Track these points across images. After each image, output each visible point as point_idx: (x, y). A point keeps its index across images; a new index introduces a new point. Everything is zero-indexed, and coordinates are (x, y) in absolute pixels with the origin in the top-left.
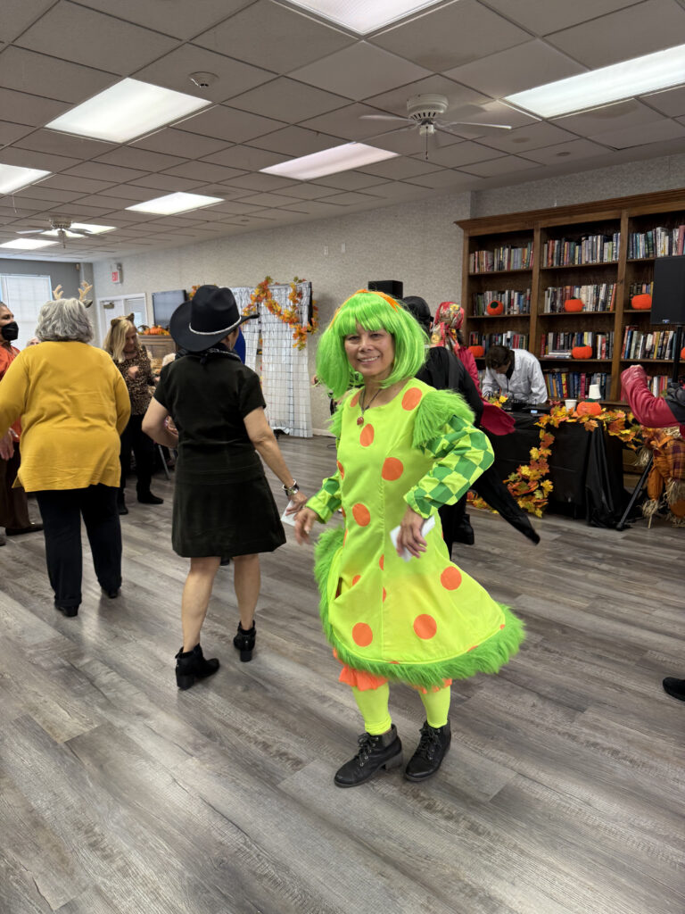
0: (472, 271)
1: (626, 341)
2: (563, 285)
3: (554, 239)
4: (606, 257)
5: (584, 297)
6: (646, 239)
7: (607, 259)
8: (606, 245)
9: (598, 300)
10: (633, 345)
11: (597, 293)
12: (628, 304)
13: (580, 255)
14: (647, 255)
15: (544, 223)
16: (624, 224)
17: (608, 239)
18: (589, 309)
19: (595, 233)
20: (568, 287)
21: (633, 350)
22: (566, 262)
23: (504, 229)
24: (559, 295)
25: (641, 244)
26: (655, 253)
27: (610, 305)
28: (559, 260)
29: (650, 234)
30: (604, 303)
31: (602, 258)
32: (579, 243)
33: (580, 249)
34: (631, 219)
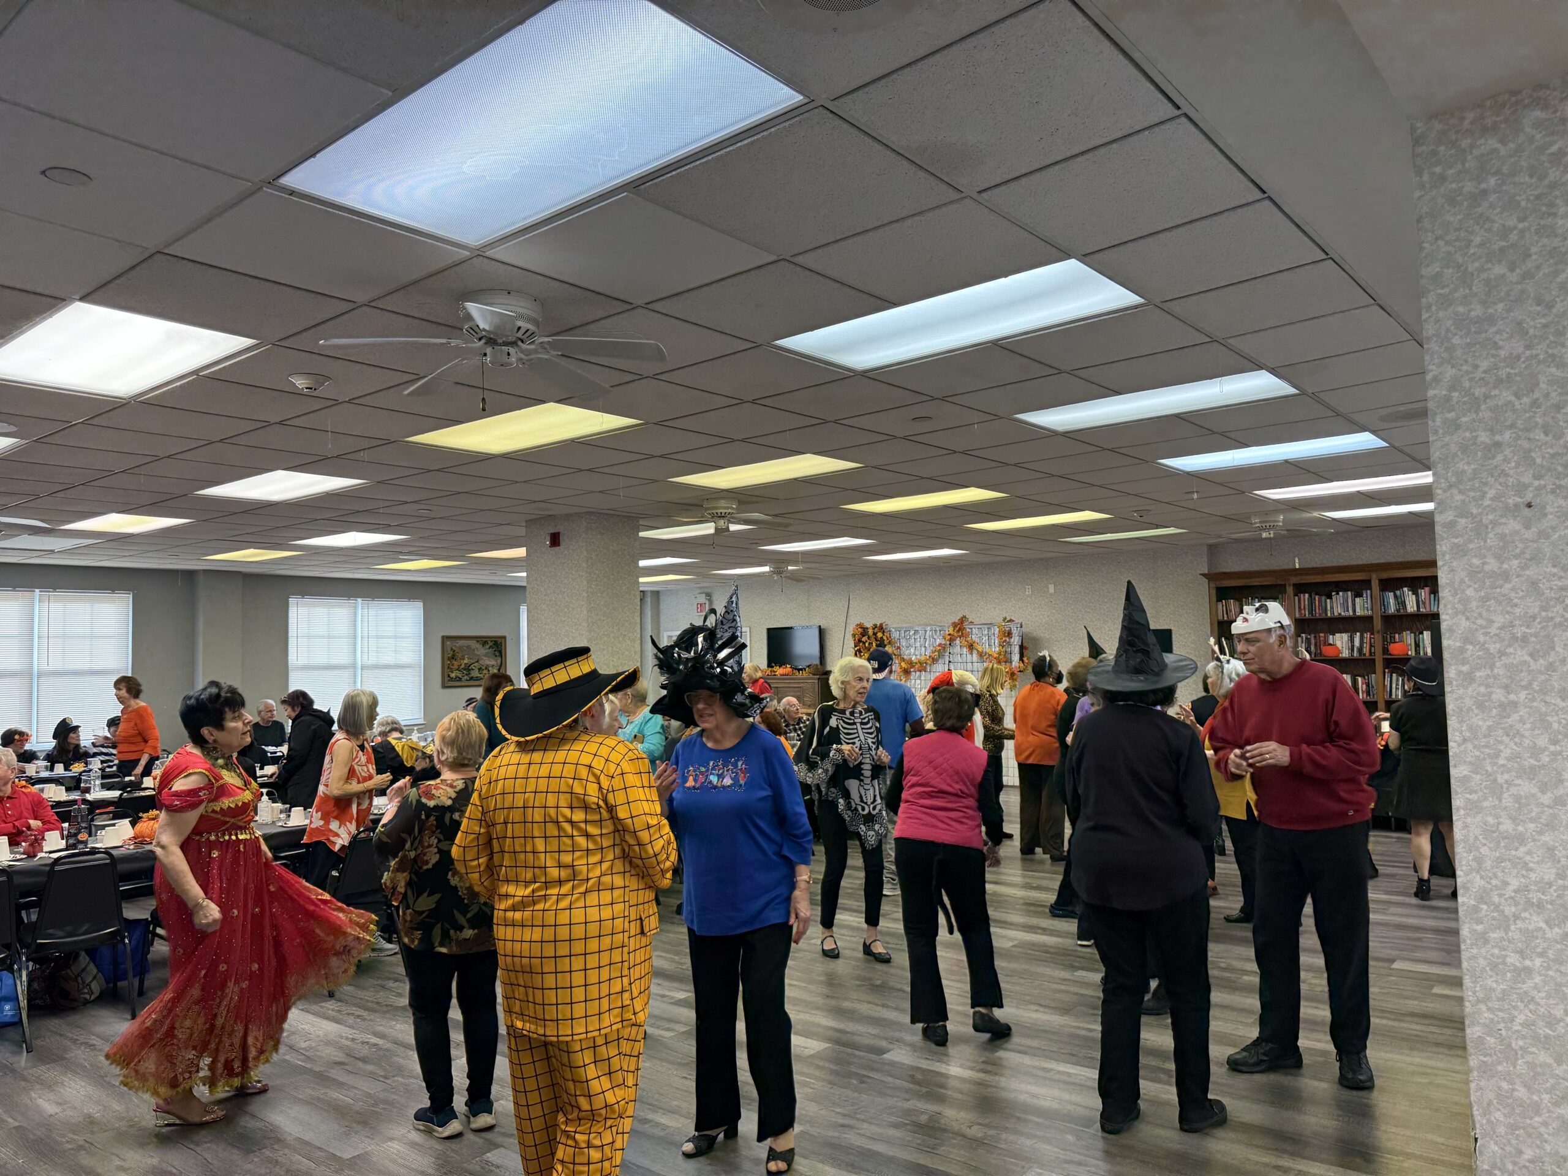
0: (1220, 618)
1: (1387, 683)
2: (1316, 632)
3: (1304, 593)
4: (1358, 610)
5: (1339, 644)
6: (1396, 596)
7: (1359, 612)
8: (1358, 600)
9: (1353, 646)
10: (1394, 686)
11: (1352, 640)
12: (1385, 651)
13: (1332, 608)
14: (1398, 610)
15: (1295, 580)
16: (1375, 584)
17: (1358, 595)
18: (1345, 654)
19: (1345, 590)
20: (1322, 635)
21: (1394, 690)
22: (1318, 613)
23: (1255, 582)
24: (1313, 641)
25: (1392, 601)
26: (1405, 607)
27: (1366, 650)
28: (1311, 613)
29: (1398, 593)
30: (1360, 650)
31: (1354, 611)
32: (1330, 597)
33: (1332, 602)
34: (1381, 581)
